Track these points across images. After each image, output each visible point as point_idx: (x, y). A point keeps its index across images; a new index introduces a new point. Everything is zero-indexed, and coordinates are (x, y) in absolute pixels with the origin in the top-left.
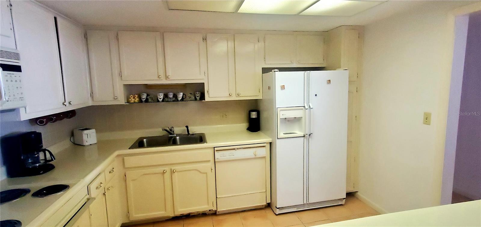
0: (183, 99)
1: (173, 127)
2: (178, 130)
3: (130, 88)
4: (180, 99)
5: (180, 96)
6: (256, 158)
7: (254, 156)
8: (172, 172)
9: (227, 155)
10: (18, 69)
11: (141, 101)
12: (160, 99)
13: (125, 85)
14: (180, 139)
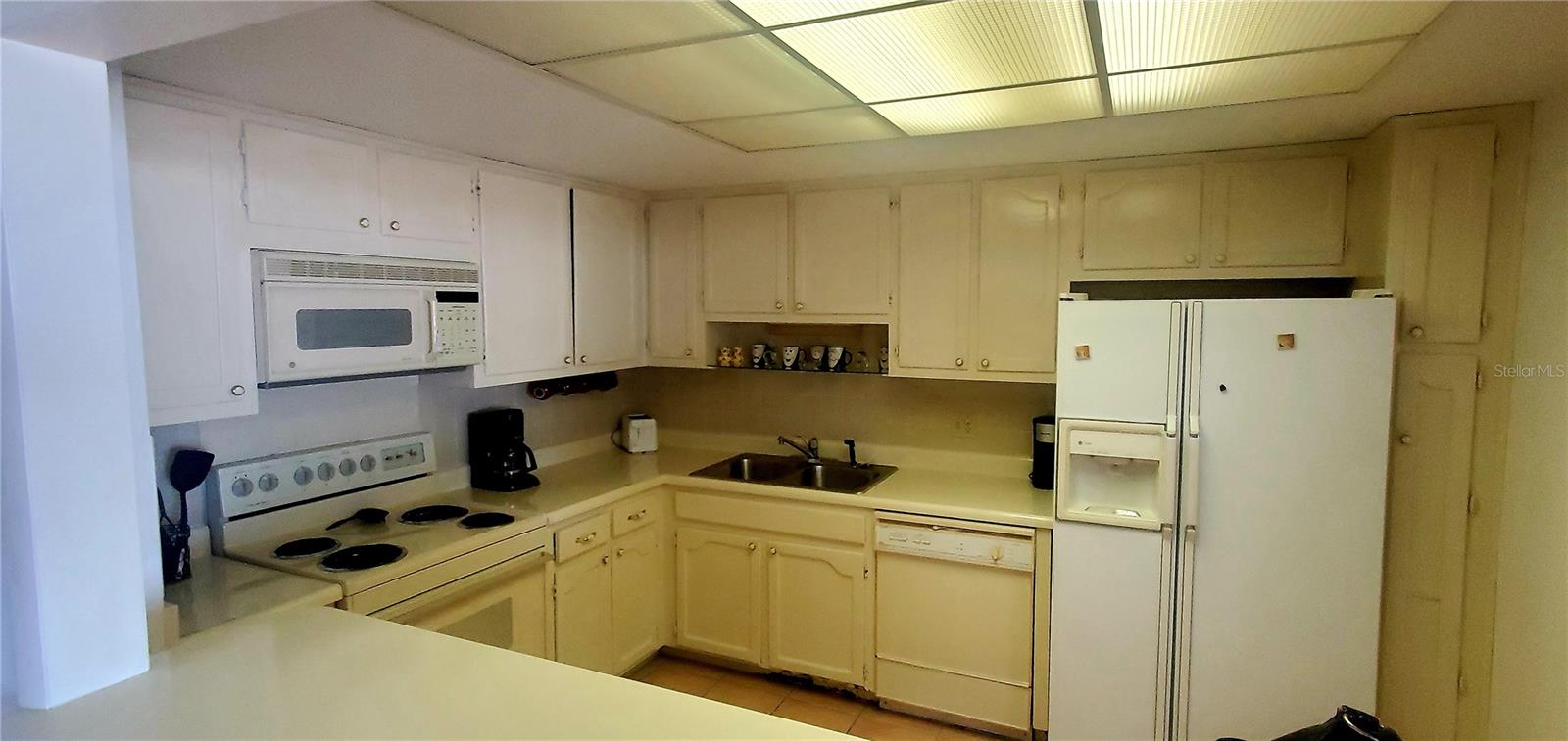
0: (842, 366)
1: (815, 439)
2: (832, 449)
3: (732, 334)
4: (833, 364)
5: (837, 354)
6: (994, 568)
7: (992, 561)
8: (772, 554)
9: (910, 540)
10: (472, 297)
11: (749, 364)
12: (788, 361)
13: (712, 325)
14: (825, 473)
